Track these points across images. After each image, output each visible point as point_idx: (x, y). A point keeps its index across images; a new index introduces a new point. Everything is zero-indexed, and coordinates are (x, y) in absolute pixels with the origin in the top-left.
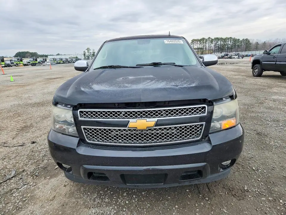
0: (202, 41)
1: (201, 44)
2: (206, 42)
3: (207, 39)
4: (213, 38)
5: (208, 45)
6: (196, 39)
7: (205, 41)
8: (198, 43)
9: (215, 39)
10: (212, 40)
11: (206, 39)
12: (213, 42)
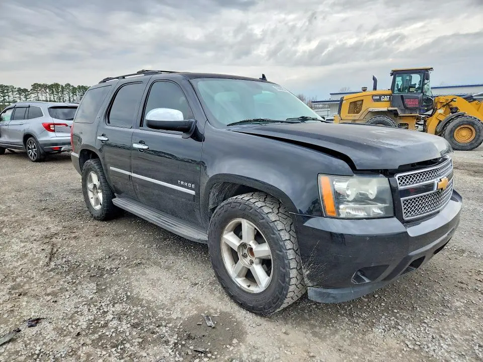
0: (54, 89)
1: (53, 93)
2: (62, 91)
3: (64, 86)
4: (76, 86)
5: (68, 97)
6: (42, 84)
7: (60, 89)
8: (48, 91)
9: (79, 87)
10: (74, 88)
11: (62, 86)
12: (76, 92)
